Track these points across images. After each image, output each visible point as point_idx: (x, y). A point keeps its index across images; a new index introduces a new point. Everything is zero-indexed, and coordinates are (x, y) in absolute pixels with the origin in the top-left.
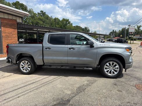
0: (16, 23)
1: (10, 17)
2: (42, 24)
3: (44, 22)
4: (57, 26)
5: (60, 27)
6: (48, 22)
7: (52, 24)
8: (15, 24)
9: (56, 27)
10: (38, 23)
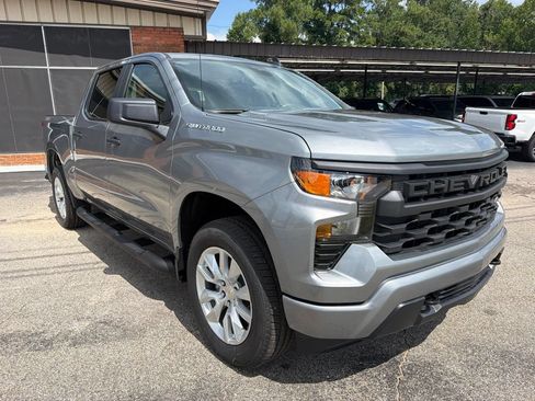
0: (180, 41)
1: (162, 21)
2: (419, 37)
3: (426, 27)
4: (489, 38)
5: (504, 40)
6: (446, 24)
7: (463, 32)
8: (179, 46)
9: (483, 42)
10: (403, 34)
